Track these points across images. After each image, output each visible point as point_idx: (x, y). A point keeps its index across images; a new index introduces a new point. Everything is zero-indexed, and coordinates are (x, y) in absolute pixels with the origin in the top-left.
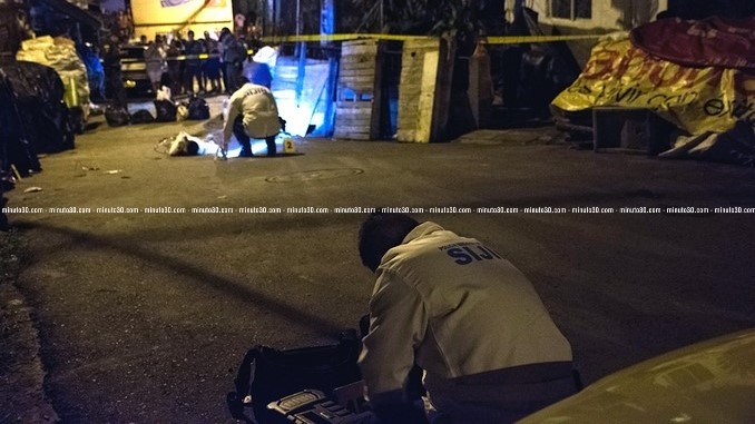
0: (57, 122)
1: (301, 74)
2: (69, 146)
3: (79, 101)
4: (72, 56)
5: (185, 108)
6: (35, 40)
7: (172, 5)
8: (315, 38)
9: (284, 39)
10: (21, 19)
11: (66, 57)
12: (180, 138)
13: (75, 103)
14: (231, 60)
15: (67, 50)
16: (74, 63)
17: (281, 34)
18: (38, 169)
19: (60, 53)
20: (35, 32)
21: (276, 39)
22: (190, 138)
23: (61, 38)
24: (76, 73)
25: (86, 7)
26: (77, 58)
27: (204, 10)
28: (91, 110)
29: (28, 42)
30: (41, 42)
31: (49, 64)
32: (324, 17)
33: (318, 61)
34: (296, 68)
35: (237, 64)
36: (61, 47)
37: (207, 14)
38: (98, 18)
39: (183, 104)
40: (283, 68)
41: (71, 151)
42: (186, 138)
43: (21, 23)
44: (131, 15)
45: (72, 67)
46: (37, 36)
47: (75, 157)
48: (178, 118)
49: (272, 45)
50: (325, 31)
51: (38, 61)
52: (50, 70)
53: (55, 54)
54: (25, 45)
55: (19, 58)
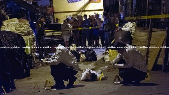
0: (21, 62)
1: (150, 37)
2: (27, 75)
3: (31, 52)
4: (28, 28)
5: (84, 55)
6: (9, 20)
7: (74, 2)
8: (158, 17)
9: (139, 18)
10: (3, 10)
11: (25, 29)
12: (86, 71)
13: (29, 53)
14: (107, 30)
15: (26, 26)
16: (29, 32)
17: (137, 15)
18: (14, 88)
19: (23, 27)
20: (9, 16)
21: (134, 18)
22: (92, 72)
23: (22, 19)
24: (30, 37)
25: (31, 3)
26: (31, 29)
27: (89, 4)
28: (36, 56)
29: (6, 21)
30: (13, 21)
31: (17, 32)
32: (163, 5)
33: (159, 30)
34: (146, 33)
35: (110, 32)
36: (23, 24)
37: (92, 6)
38: (38, 9)
39: (83, 53)
40: (138, 34)
41: (28, 78)
42: (89, 71)
43: (3, 11)
44: (53, 7)
45: (28, 34)
46: (10, 19)
47: (31, 81)
48: (81, 60)
49: (132, 21)
50: (163, 13)
51: (12, 31)
52: (19, 35)
53: (20, 27)
54: (5, 23)
55: (2, 30)
